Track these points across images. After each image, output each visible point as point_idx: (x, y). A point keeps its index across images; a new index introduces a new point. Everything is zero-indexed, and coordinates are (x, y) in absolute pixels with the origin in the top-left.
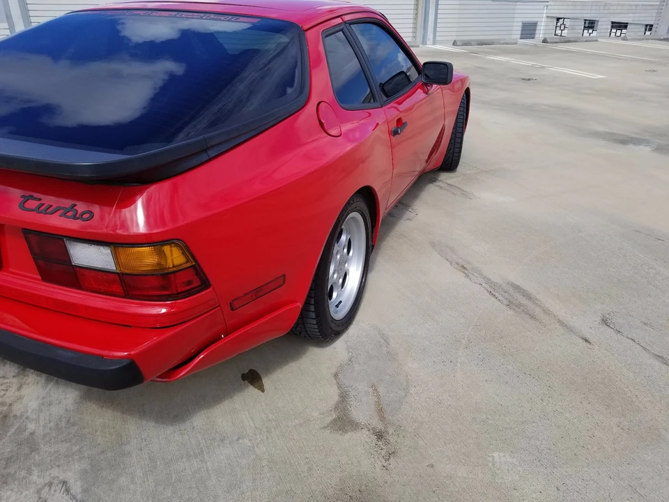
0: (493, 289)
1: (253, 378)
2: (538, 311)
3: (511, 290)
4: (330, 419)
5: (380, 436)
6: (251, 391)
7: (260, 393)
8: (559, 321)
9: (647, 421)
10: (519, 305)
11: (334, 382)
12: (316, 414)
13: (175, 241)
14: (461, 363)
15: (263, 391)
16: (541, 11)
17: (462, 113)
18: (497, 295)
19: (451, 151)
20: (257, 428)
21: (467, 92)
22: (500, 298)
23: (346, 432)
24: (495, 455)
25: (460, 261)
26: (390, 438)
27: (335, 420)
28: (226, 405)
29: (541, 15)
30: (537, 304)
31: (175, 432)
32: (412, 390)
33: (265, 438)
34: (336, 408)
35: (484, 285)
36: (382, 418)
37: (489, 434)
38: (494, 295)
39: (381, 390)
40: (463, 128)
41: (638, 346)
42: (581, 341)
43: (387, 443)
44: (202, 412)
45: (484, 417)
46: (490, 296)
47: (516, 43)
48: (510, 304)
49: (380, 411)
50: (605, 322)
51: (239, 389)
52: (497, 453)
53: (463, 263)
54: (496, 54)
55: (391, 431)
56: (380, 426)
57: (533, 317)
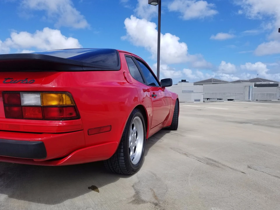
0: (199, 160)
1: (94, 188)
2: (220, 165)
3: (207, 160)
4: (131, 200)
5: (156, 205)
6: (93, 192)
7: (97, 193)
8: (230, 168)
9: (278, 195)
10: (212, 164)
11: (133, 188)
12: (124, 199)
13: (68, 93)
14: (190, 181)
15: (99, 192)
16: (201, 96)
17: (177, 106)
18: (201, 161)
19: (174, 121)
20: (96, 204)
21: (178, 99)
22: (203, 162)
23: (140, 204)
24: (212, 208)
25: (184, 152)
26: (161, 205)
27: (134, 200)
28: (81, 197)
29: (201, 97)
30: (219, 163)
31: (55, 207)
32: (169, 190)
33: (100, 207)
34: (134, 196)
35: (195, 158)
36: (157, 199)
37: (208, 202)
38: (200, 161)
39: (155, 190)
40: (178, 113)
41: (266, 174)
42: (241, 173)
43: (160, 207)
44: (69, 200)
45: (204, 197)
46: (199, 161)
47: (193, 102)
48: (207, 164)
49: (155, 197)
50: (249, 167)
51: (87, 192)
52: (213, 208)
53: (185, 153)
54: (187, 105)
55: (161, 203)
56: (156, 201)
57: (218, 167)
